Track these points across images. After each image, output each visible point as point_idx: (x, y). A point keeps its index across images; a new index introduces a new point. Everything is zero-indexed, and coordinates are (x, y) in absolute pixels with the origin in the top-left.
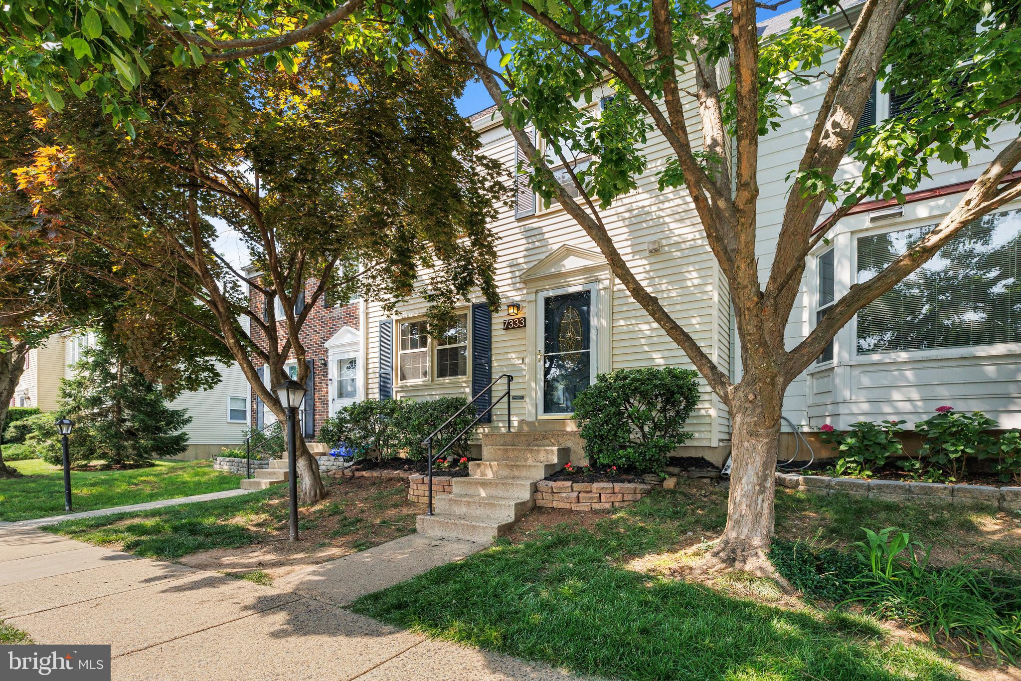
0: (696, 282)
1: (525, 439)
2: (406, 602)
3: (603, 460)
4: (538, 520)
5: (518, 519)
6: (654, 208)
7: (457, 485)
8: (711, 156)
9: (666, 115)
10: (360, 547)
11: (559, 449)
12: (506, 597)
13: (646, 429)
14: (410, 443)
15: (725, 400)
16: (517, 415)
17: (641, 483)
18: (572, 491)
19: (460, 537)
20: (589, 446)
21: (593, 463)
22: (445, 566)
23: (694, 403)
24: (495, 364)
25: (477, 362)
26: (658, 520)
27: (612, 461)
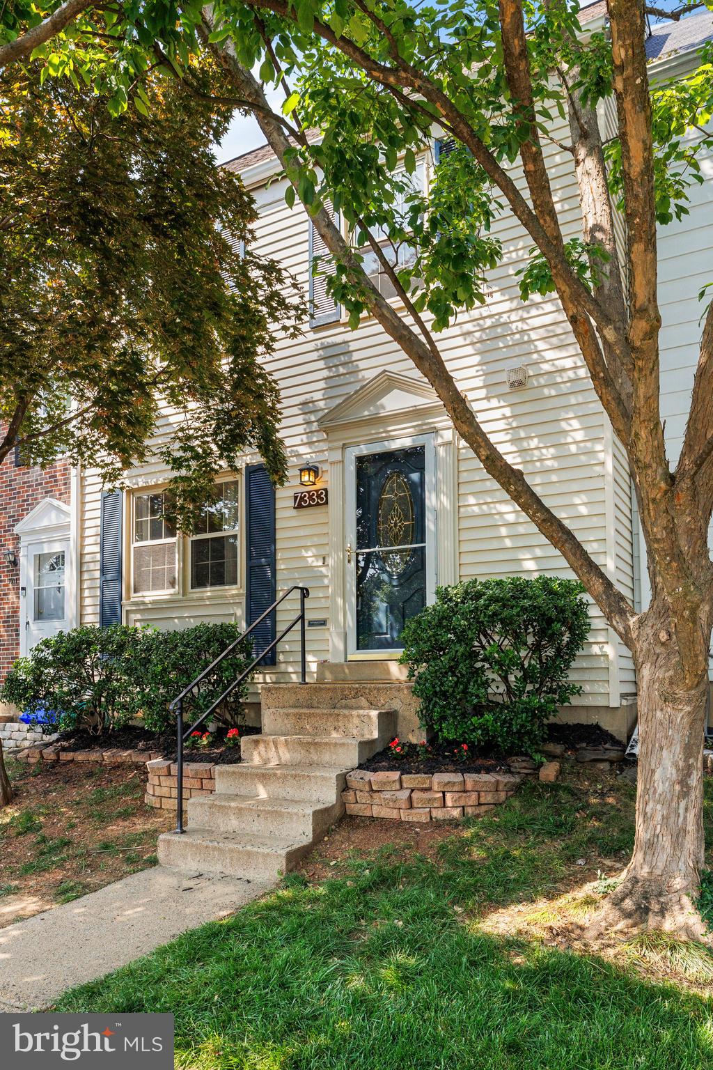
0: (579, 436)
1: (328, 696)
2: (140, 1000)
3: (449, 733)
4: (349, 839)
5: (318, 839)
6: (514, 317)
7: (223, 778)
8: (593, 248)
9: (526, 194)
10: (65, 894)
11: (380, 715)
12: (299, 986)
13: (512, 678)
14: (149, 703)
15: (627, 640)
16: (314, 652)
17: (506, 772)
18: (401, 788)
19: (227, 872)
20: (427, 708)
21: (433, 738)
22: (204, 929)
23: (582, 637)
24: (280, 566)
25: (254, 562)
26: (532, 838)
27: (462, 735)
